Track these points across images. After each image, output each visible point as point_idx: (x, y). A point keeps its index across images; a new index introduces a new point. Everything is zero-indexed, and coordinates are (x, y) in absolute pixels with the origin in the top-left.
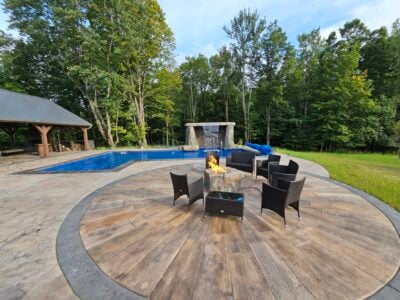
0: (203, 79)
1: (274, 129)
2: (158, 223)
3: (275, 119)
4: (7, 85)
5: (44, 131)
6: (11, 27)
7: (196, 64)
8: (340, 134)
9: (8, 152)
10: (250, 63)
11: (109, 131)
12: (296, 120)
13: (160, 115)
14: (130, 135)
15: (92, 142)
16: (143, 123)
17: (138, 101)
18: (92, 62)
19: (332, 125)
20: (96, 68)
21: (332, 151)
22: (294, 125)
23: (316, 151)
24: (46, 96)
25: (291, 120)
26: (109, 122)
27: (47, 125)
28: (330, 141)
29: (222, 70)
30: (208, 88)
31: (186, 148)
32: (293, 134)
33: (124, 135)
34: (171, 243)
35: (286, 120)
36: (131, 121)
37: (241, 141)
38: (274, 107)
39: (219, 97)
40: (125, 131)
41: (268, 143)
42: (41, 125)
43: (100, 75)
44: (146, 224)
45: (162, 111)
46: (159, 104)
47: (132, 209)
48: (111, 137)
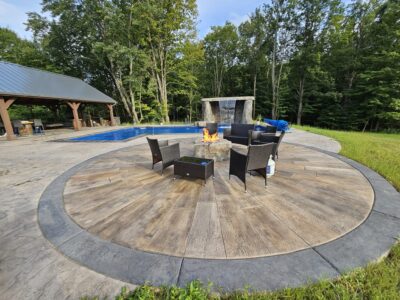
0: (231, 51)
1: (307, 105)
2: (131, 181)
3: (309, 94)
4: (48, 67)
5: (75, 107)
6: (44, 10)
7: (223, 34)
8: (393, 110)
9: (51, 126)
10: (284, 27)
11: (134, 108)
12: (335, 94)
13: (183, 92)
14: (153, 112)
15: (118, 118)
16: (165, 100)
17: (161, 77)
18: (114, 38)
19: (381, 99)
20: (117, 43)
21: (378, 131)
22: (331, 100)
23: (356, 131)
24: (80, 76)
25: (328, 94)
26: (133, 99)
27: (77, 102)
28: (377, 118)
29: (253, 40)
30: (236, 61)
31: (202, 124)
32: (331, 110)
33: (148, 111)
34: (130, 196)
35: (322, 94)
36: (153, 98)
37: (260, 118)
38: (309, 80)
39: (248, 71)
40: (148, 109)
41: (299, 121)
42: (72, 101)
43: (122, 51)
44: (121, 181)
45: (185, 88)
46: (182, 80)
47: (117, 170)
48: (136, 114)
